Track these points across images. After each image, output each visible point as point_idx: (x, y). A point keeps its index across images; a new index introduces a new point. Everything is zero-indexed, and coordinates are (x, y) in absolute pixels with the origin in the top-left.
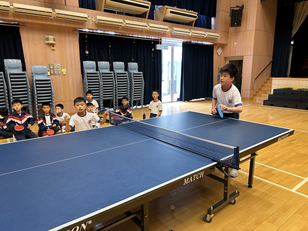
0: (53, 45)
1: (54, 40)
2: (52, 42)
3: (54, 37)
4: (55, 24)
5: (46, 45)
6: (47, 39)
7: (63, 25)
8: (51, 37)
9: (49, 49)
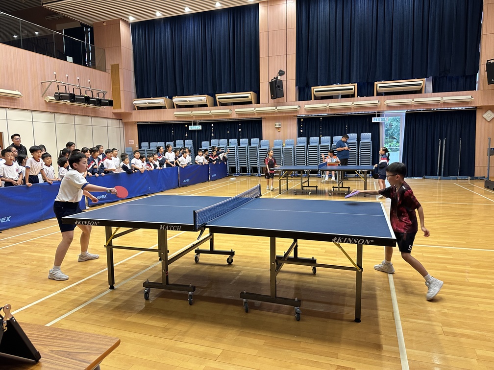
0: (279, 128)
1: (280, 125)
2: (277, 127)
3: (280, 123)
4: (279, 115)
5: (275, 129)
6: (276, 125)
7: (284, 115)
8: (277, 123)
9: (276, 131)
